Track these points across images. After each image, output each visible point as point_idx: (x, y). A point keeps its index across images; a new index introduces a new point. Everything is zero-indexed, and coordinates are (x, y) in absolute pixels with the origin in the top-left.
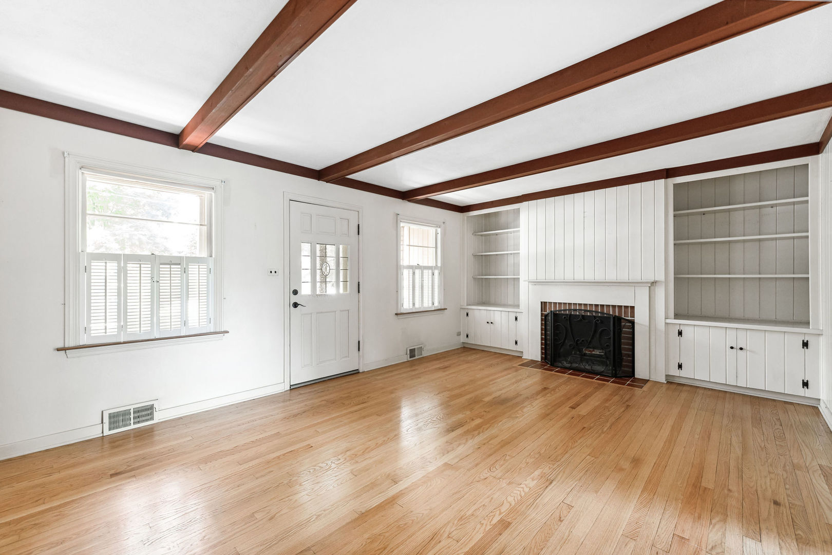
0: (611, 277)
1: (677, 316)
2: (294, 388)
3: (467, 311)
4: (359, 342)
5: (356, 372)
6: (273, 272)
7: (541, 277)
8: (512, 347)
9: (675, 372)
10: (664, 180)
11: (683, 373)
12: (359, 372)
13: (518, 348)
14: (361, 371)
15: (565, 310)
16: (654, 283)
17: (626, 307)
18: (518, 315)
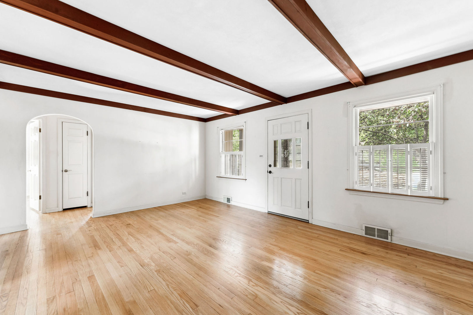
2: (270, 213)
4: (308, 202)
5: (307, 222)
6: (261, 156)
12: (308, 222)
14: (310, 222)
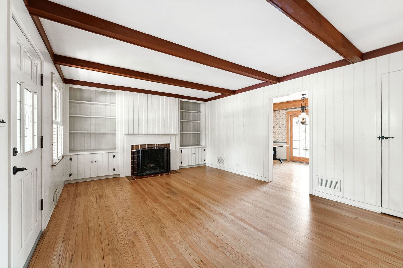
0: (162, 132)
1: (181, 146)
3: (70, 157)
4: (42, 201)
7: (131, 132)
8: (112, 173)
9: (181, 165)
10: (178, 98)
11: (183, 165)
13: (116, 173)
15: (148, 148)
16: (176, 135)
17: (167, 144)
18: (115, 154)
